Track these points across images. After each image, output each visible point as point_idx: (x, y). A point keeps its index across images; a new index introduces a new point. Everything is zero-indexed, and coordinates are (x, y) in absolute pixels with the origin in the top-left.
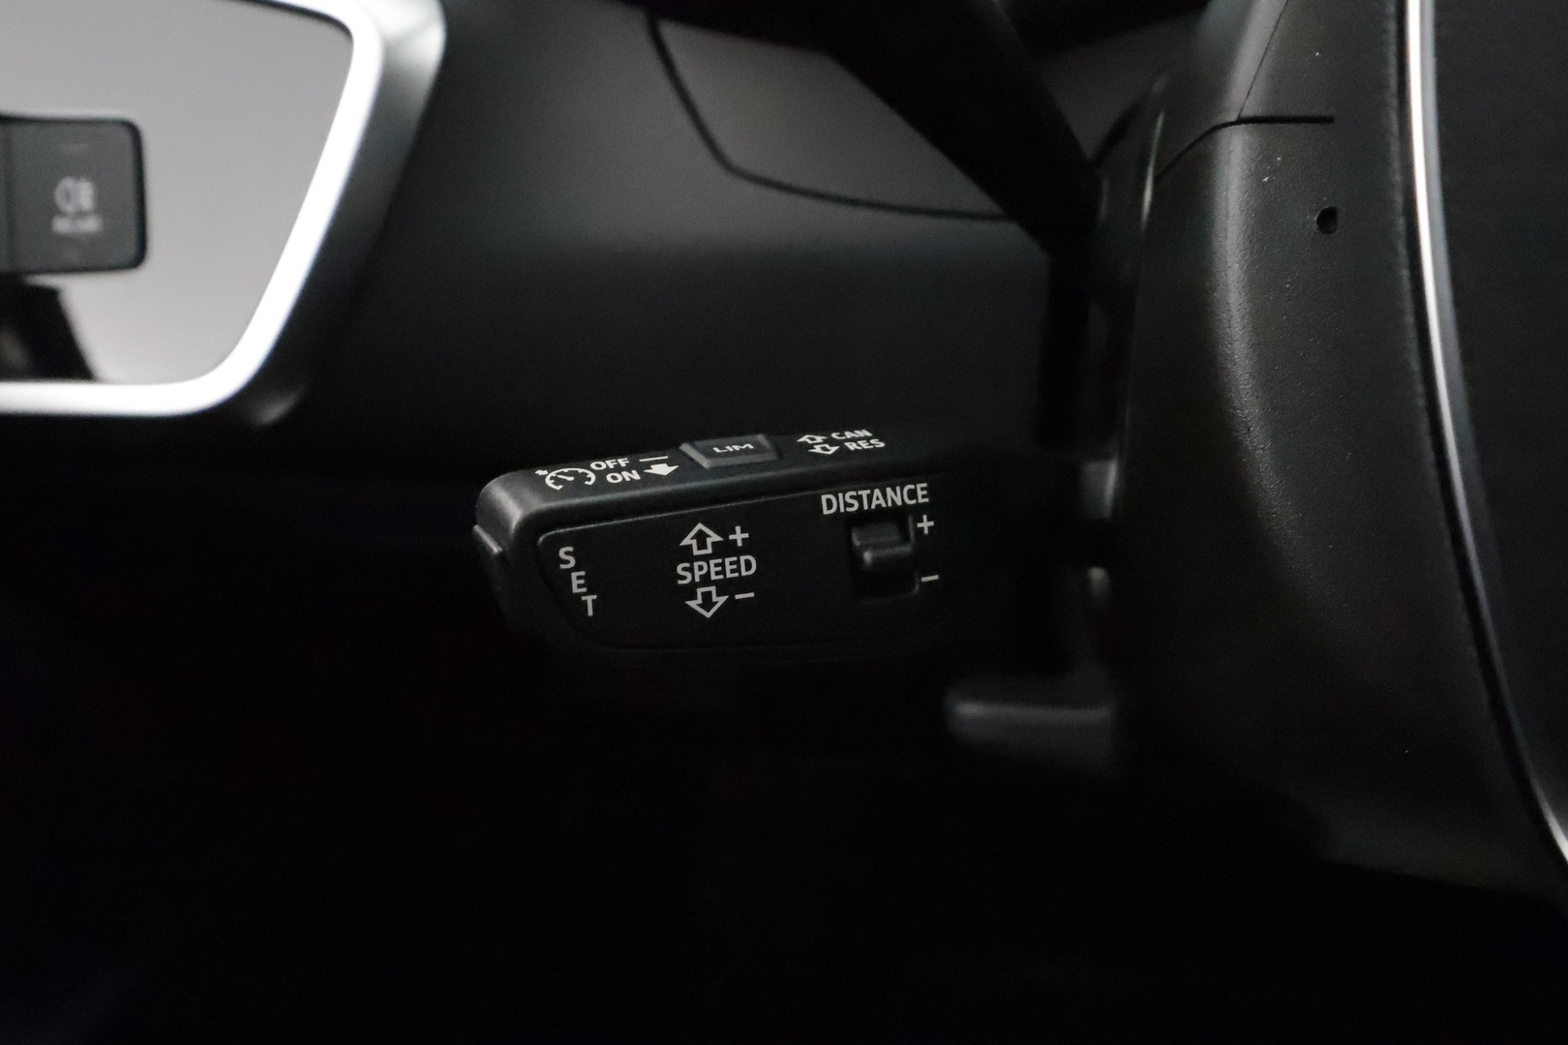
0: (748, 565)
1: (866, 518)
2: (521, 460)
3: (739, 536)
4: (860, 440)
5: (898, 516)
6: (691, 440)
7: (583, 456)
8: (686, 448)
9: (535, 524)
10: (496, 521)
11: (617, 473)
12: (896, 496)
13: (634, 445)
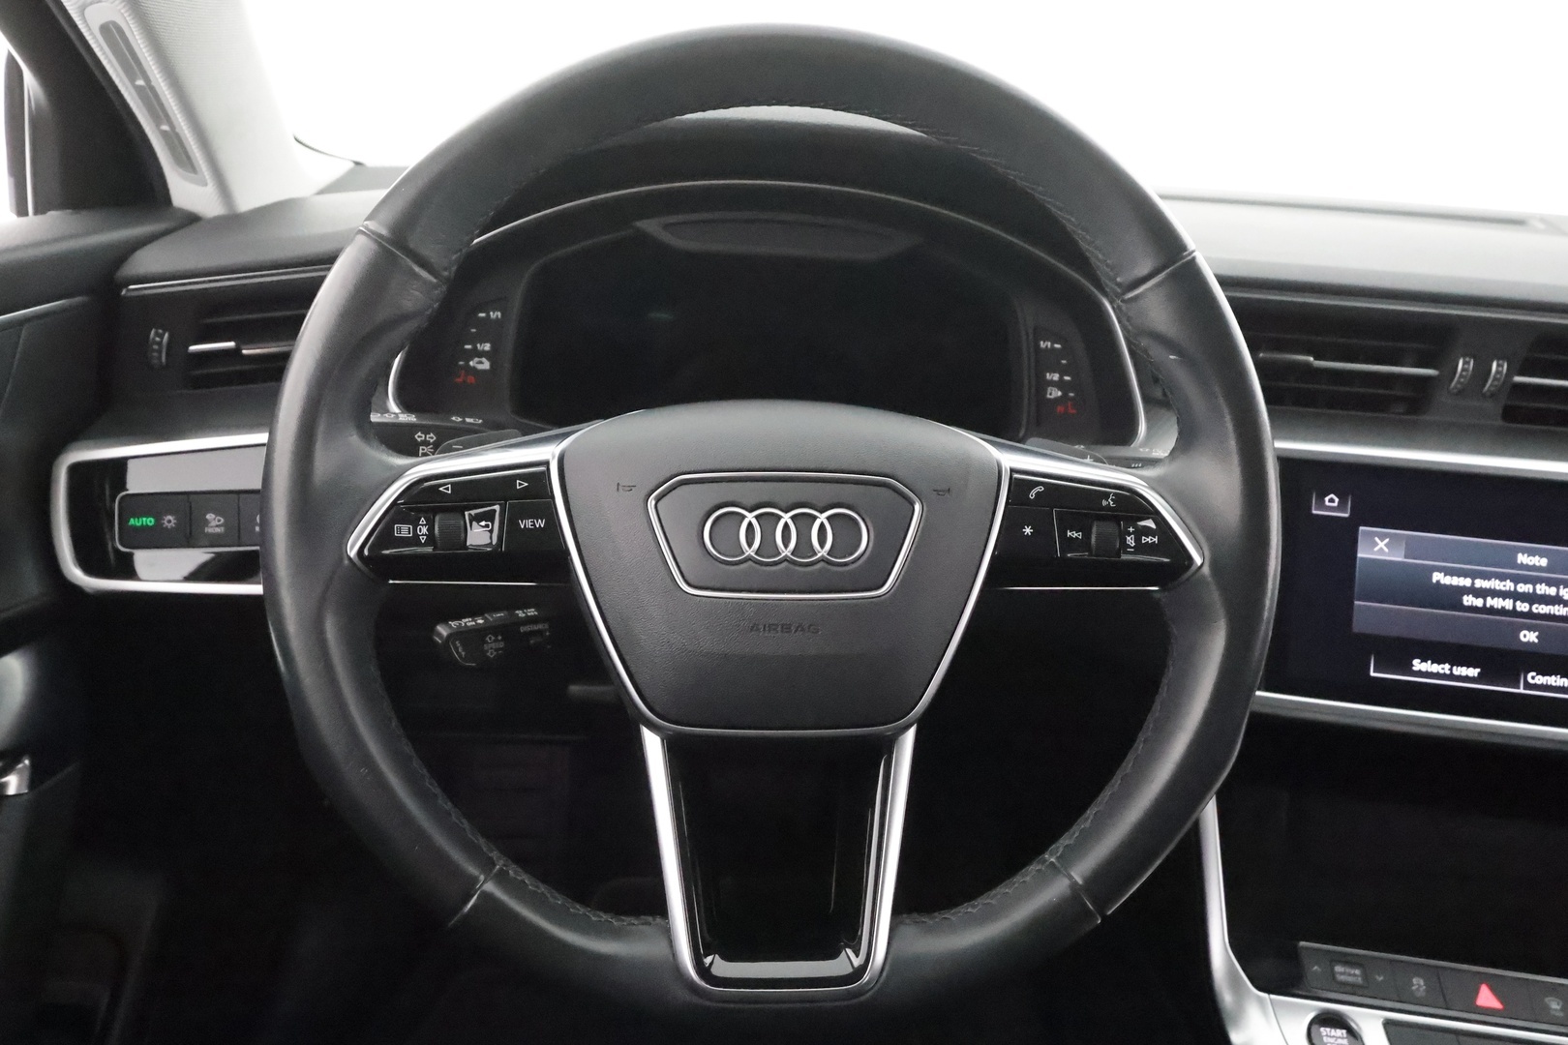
0: (502, 645)
1: (532, 633)
2: (445, 620)
3: (500, 638)
4: (532, 612)
5: (540, 632)
6: (487, 612)
7: (460, 619)
8: (486, 615)
9: (450, 636)
10: (440, 635)
11: (468, 622)
12: (540, 626)
13: (473, 615)
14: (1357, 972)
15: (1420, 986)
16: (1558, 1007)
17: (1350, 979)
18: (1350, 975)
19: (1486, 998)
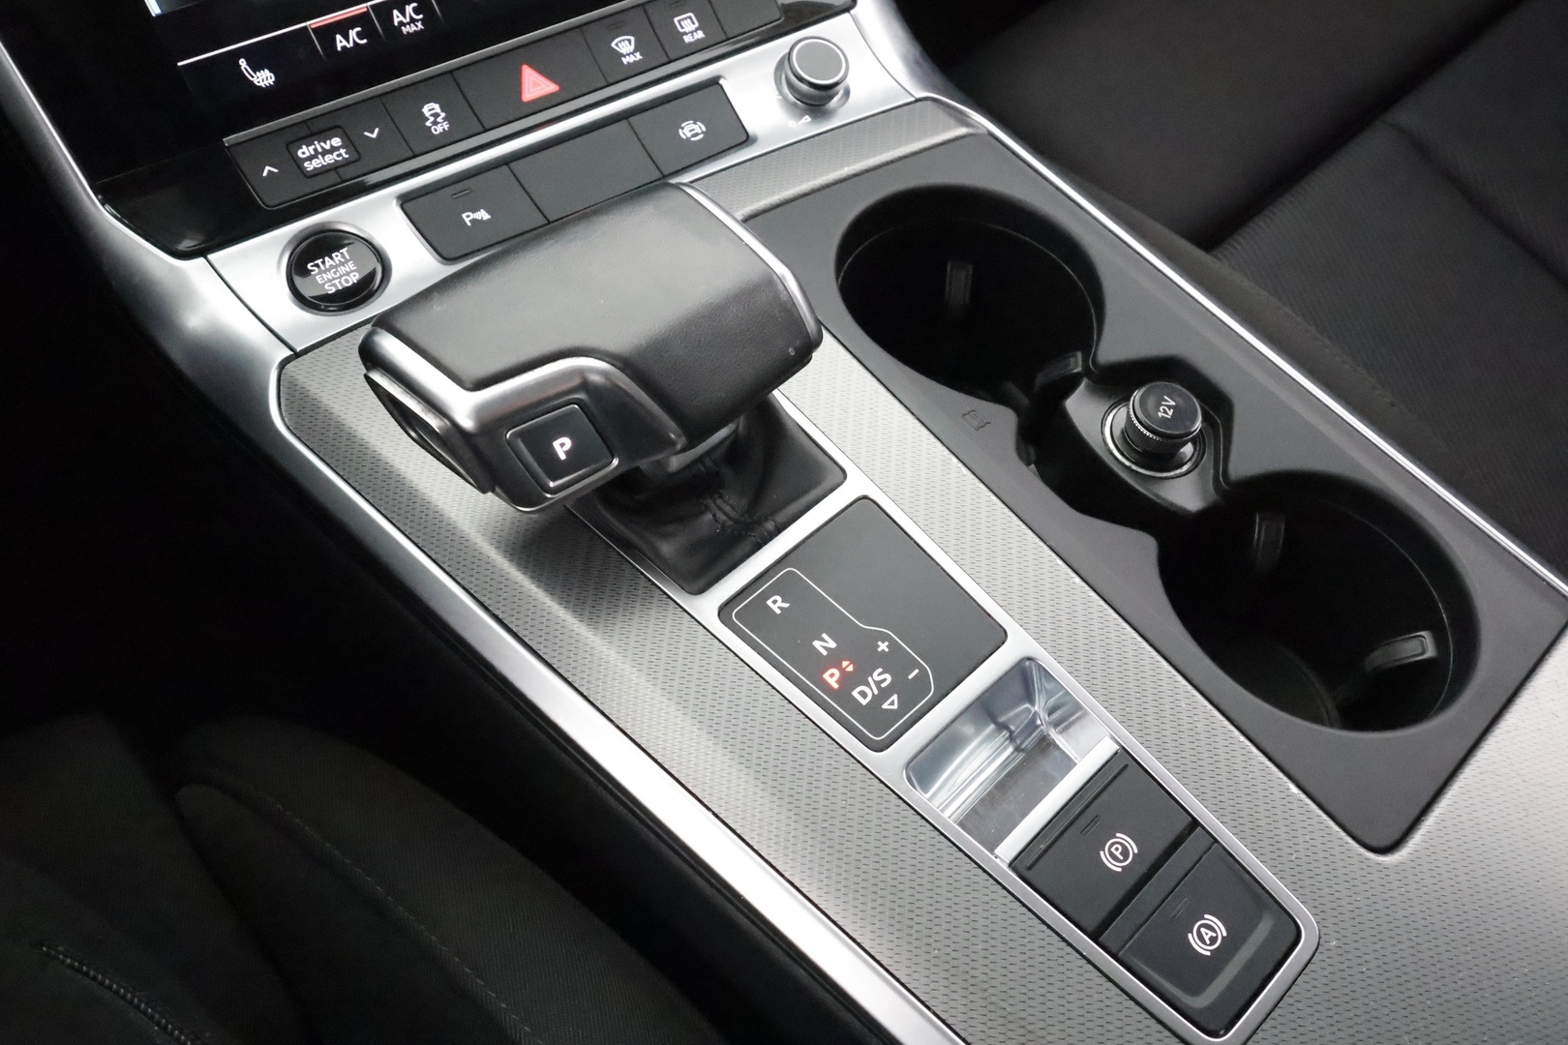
14: (336, 142)
15: (436, 115)
16: (631, 48)
17: (329, 159)
18: (325, 152)
19: (535, 85)
